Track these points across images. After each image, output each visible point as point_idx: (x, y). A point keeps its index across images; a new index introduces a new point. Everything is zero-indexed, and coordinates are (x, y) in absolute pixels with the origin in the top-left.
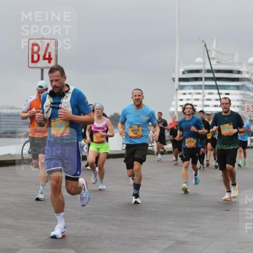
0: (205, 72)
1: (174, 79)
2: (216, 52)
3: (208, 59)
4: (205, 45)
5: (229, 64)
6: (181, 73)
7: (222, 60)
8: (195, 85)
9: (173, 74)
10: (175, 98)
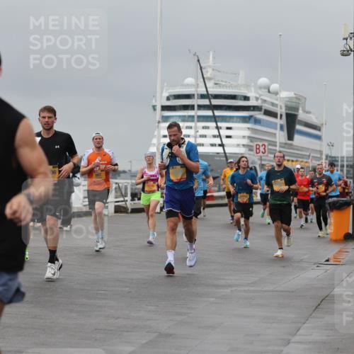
0: (198, 98)
1: (154, 108)
2: (213, 70)
3: (202, 80)
4: (199, 61)
5: (231, 86)
6: (165, 98)
7: (222, 81)
8: (185, 116)
9: (154, 101)
10: (156, 133)
